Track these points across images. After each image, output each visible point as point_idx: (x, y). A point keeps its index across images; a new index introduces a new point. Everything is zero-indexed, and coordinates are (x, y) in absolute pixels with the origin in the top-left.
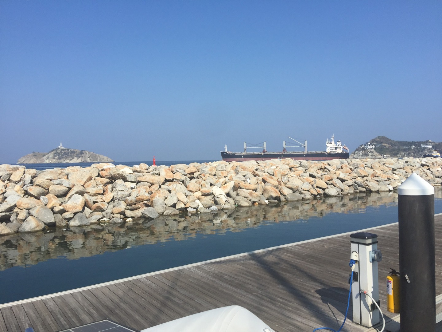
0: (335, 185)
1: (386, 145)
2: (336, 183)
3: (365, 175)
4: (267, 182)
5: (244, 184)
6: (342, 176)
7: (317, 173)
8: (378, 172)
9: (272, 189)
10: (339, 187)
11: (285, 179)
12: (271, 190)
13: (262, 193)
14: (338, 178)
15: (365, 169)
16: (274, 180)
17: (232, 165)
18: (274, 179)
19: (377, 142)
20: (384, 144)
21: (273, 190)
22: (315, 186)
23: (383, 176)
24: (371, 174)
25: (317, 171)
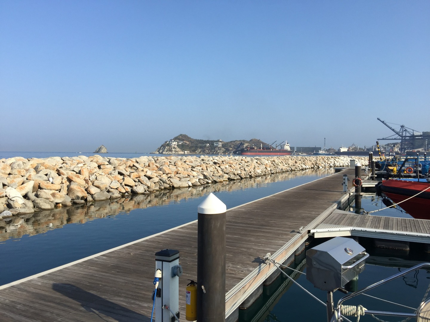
0: (142, 182)
1: (187, 142)
2: (143, 181)
3: (169, 172)
4: (72, 181)
5: (45, 184)
6: (149, 174)
7: (126, 170)
8: (180, 169)
9: (79, 188)
10: (146, 184)
11: (93, 178)
12: (77, 189)
13: (66, 193)
14: (145, 176)
15: (169, 166)
16: (81, 179)
17: (31, 162)
18: (81, 177)
19: (179, 139)
20: (185, 142)
21: (79, 190)
22: (123, 184)
23: (184, 173)
24: (174, 171)
25: (125, 169)
